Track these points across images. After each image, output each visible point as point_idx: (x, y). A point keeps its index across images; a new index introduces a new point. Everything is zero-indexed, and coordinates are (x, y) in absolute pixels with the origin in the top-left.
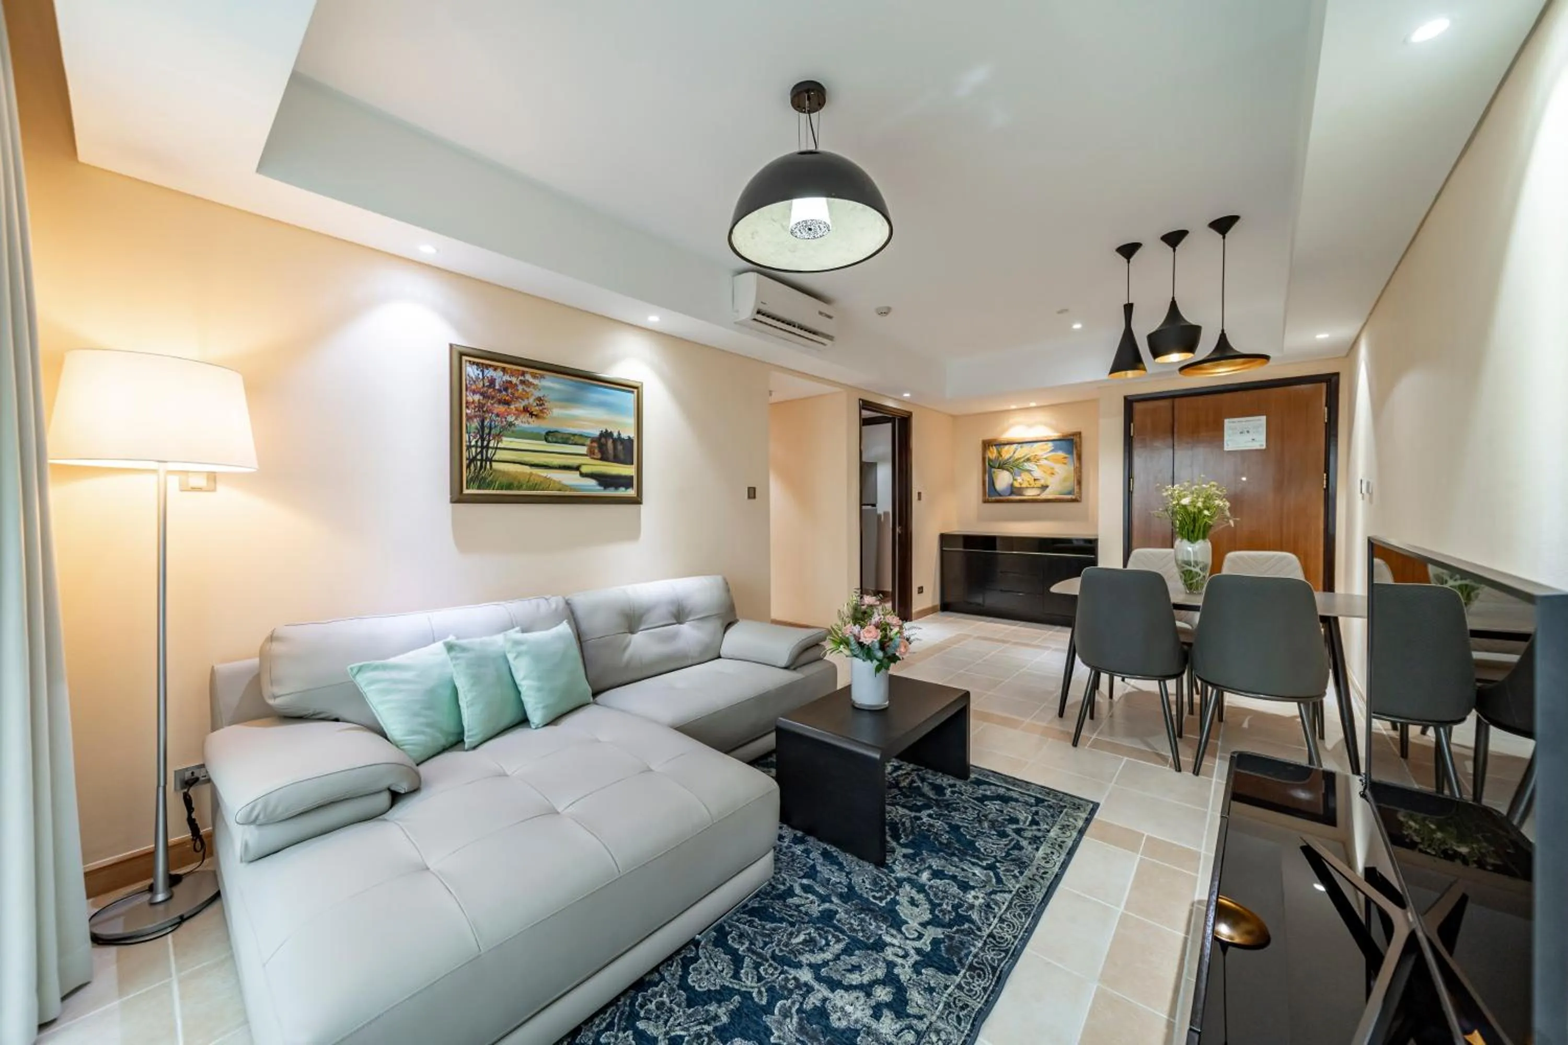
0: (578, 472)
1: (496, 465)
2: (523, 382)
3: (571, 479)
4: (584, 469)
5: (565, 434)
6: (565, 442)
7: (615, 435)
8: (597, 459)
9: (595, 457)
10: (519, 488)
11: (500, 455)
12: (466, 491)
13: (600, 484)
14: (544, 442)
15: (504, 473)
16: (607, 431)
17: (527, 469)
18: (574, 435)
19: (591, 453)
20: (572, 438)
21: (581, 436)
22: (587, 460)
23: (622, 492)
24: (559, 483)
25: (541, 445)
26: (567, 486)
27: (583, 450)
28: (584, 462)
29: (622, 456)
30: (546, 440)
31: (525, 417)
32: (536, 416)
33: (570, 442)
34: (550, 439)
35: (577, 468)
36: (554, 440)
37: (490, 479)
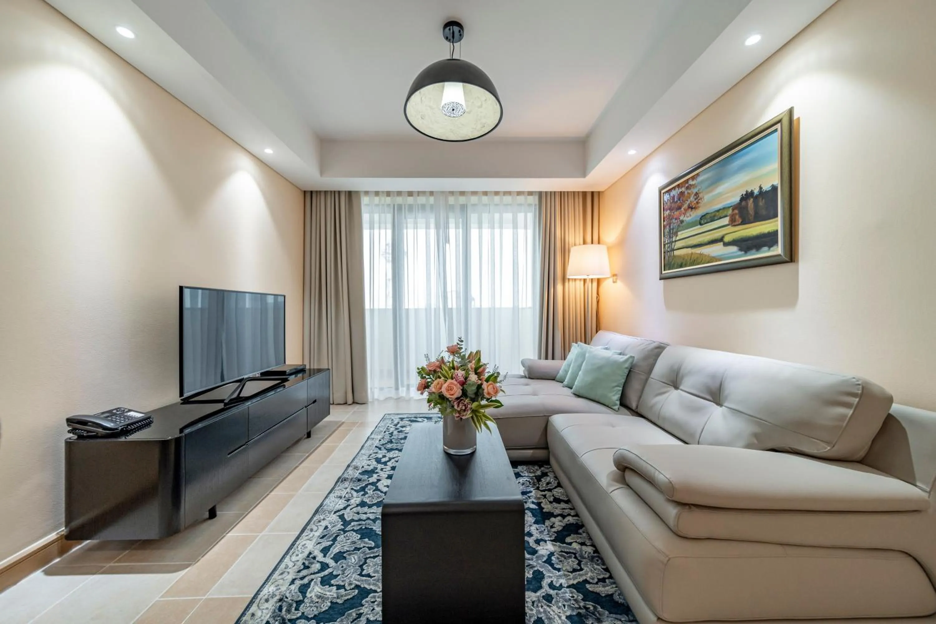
0: (722, 243)
1: (677, 253)
2: (687, 188)
3: (717, 250)
4: (727, 239)
5: (711, 213)
6: (712, 220)
7: (756, 192)
8: (739, 225)
9: (736, 224)
10: (686, 266)
11: (678, 244)
12: (663, 272)
13: (741, 250)
14: (699, 226)
15: (679, 257)
16: (747, 191)
17: (689, 251)
18: (718, 211)
19: (733, 222)
20: (717, 214)
21: (724, 209)
22: (730, 229)
23: (765, 253)
24: (709, 256)
25: (698, 229)
26: (714, 257)
27: (726, 221)
28: (724, 233)
29: (764, 212)
30: (701, 224)
31: (689, 212)
32: (694, 208)
33: (716, 218)
34: (702, 222)
35: (721, 240)
36: (705, 221)
37: (673, 263)
